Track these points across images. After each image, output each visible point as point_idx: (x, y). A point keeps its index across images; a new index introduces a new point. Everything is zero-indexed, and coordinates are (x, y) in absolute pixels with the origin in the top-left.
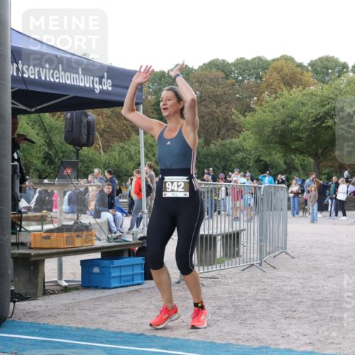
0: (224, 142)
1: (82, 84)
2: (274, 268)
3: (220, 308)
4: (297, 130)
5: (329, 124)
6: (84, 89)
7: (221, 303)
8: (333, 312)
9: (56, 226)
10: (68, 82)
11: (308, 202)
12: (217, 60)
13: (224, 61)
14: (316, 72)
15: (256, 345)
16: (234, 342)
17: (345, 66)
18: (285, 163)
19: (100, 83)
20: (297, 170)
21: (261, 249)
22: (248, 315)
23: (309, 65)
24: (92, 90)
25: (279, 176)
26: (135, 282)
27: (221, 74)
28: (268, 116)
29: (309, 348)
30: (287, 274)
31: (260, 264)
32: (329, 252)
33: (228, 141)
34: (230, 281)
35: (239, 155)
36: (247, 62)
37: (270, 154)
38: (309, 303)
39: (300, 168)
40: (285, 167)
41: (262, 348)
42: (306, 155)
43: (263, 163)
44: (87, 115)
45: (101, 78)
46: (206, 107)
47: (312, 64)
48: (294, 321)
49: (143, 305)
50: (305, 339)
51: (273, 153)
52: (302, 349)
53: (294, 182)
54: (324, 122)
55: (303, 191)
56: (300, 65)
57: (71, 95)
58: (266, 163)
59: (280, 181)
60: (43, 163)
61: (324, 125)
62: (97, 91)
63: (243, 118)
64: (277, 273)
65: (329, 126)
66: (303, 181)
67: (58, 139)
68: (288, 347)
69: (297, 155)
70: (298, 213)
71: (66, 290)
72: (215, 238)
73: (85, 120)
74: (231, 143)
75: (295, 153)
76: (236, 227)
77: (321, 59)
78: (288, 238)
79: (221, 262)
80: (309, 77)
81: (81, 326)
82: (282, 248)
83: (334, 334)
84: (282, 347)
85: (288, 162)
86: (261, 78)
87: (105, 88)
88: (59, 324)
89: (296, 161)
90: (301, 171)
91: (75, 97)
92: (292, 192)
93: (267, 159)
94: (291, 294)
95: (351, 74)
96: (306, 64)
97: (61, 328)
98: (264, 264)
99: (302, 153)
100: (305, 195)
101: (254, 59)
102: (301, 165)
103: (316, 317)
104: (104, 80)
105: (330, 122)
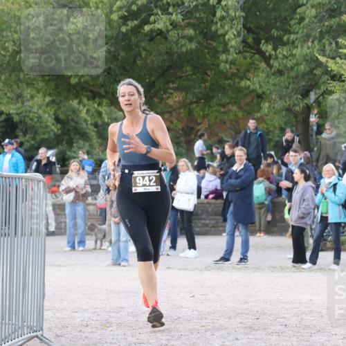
5: (160, 26)
11: (108, 216)
18: (57, 119)
20: (84, 136)
25: (42, 150)
37: (20, 96)
39: (92, 132)
40: (55, 129)
42: (105, 101)
43: (3, 117)
51: (28, 92)
53: (74, 165)
54: (146, 22)
55: (96, 189)
58: (9, 119)
59: (44, 162)
61: (147, 28)
65: (160, 33)
66: (98, 164)
69: (85, 100)
70: (82, 242)
75: (77, 96)
78: (47, 304)
82: (31, 328)
85: (62, 117)
89: (83, 114)
90: (95, 140)
92: (68, 191)
99: (94, 96)
102: (96, 125)
105: (161, 22)
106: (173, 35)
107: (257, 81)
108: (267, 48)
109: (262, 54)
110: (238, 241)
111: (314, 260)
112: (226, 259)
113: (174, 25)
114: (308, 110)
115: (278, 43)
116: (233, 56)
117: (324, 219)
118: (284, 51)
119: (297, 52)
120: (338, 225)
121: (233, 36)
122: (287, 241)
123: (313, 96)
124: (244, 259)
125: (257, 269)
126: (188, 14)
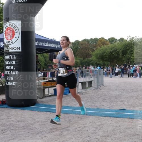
0: (88, 59)
1: (53, 46)
2: (100, 89)
3: (87, 99)
4: (105, 55)
6: (53, 47)
7: (88, 98)
8: (114, 99)
9: (47, 80)
10: (49, 46)
12: (85, 39)
13: (87, 39)
14: (109, 41)
15: (96, 108)
16: (91, 107)
17: (116, 40)
18: (103, 64)
19: (57, 46)
20: (105, 65)
21: (97, 85)
22: (94, 101)
23: (108, 39)
24: (55, 47)
25: (102, 67)
26: (67, 94)
27: (87, 42)
28: (98, 52)
29: (109, 108)
30: (104, 91)
31: (97, 89)
32: (114, 85)
33: (89, 59)
34: (90, 93)
35: (92, 62)
36: (93, 39)
37: (99, 62)
38: (109, 97)
40: (103, 65)
41: (97, 109)
44: (54, 54)
45: (57, 45)
46: (83, 50)
47: (109, 39)
48: (105, 102)
49: (69, 99)
50: (108, 106)
51: (100, 61)
52: (107, 109)
55: (107, 70)
56: (106, 40)
57: (50, 49)
58: (98, 64)
60: (44, 65)
62: (56, 48)
63: (92, 53)
64: (101, 90)
66: (107, 68)
67: (48, 59)
68: (103, 108)
71: (50, 96)
72: (86, 82)
73: (54, 55)
74: (90, 59)
75: (105, 61)
76: (91, 80)
77: (111, 38)
78: (104, 82)
79: (88, 88)
80: (108, 42)
81: (54, 104)
82: (102, 84)
83: (115, 105)
84: (102, 108)
86: (96, 43)
87: (58, 47)
88: (49, 104)
89: (106, 63)
90: (107, 65)
91: (51, 49)
93: (98, 63)
94: (104, 95)
95: (118, 42)
96: (107, 39)
97: (49, 105)
98: (98, 88)
99: (107, 61)
100: (108, 71)
101: (94, 39)
103: (110, 101)
104: (58, 45)
105: (113, 53)
106: (115, 55)
107: (123, 59)
108: (124, 55)
109: (124, 56)
110: (122, 75)
111: (130, 77)
112: (121, 77)
113: (115, 54)
114: (129, 62)
115: (125, 55)
116: (121, 56)
117: (131, 73)
118: (126, 56)
119: (128, 56)
120: (132, 73)
121: (121, 54)
122: (127, 75)
123: (129, 60)
124: (123, 77)
125: (124, 78)
126: (116, 52)
